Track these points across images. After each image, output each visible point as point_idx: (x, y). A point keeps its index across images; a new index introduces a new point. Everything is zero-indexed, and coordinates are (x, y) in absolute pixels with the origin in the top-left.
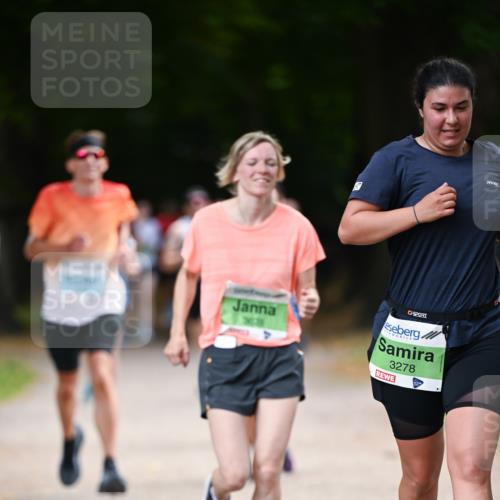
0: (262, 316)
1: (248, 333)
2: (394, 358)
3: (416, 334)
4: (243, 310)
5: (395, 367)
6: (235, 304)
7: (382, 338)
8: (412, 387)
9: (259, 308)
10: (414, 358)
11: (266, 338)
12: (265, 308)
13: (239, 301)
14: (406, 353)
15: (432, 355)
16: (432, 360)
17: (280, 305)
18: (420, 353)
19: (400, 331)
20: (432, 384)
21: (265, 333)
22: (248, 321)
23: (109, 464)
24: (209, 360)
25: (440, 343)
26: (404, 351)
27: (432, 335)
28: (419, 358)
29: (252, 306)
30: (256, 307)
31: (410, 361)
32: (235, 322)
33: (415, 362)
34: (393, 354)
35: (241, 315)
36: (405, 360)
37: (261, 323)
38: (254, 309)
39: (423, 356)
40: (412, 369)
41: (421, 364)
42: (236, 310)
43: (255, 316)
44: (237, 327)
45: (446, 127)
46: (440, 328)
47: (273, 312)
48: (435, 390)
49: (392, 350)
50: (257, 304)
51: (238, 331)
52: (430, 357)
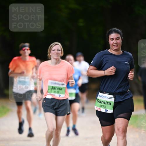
0: (59, 90)
1: (55, 95)
2: (101, 104)
3: (107, 98)
4: (53, 89)
5: (101, 106)
6: (52, 88)
7: (98, 99)
8: (105, 112)
9: (58, 88)
10: (106, 104)
11: (59, 96)
12: (59, 88)
13: (52, 87)
14: (104, 103)
15: (111, 103)
16: (110, 105)
17: (63, 88)
18: (107, 103)
19: (103, 97)
20: (110, 111)
21: (59, 95)
22: (55, 92)
23: (30, 129)
24: (45, 101)
25: (113, 100)
26: (103, 102)
27: (111, 98)
28: (107, 104)
29: (56, 88)
30: (57, 88)
31: (105, 105)
32: (51, 92)
33: (106, 105)
34: (100, 103)
35: (53, 90)
36: (104, 105)
37: (58, 92)
38: (56, 89)
39: (108, 104)
40: (105, 107)
41: (108, 106)
42: (52, 89)
43: (57, 90)
44: (52, 93)
45: (114, 44)
46: (112, 96)
47: (61, 89)
48: (111, 113)
49: (100, 102)
50: (57, 87)
51: (52, 95)
52: (110, 104)
